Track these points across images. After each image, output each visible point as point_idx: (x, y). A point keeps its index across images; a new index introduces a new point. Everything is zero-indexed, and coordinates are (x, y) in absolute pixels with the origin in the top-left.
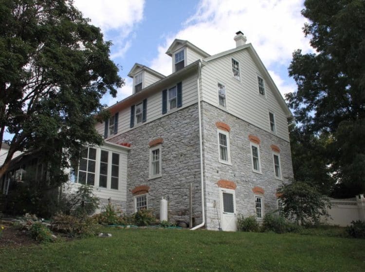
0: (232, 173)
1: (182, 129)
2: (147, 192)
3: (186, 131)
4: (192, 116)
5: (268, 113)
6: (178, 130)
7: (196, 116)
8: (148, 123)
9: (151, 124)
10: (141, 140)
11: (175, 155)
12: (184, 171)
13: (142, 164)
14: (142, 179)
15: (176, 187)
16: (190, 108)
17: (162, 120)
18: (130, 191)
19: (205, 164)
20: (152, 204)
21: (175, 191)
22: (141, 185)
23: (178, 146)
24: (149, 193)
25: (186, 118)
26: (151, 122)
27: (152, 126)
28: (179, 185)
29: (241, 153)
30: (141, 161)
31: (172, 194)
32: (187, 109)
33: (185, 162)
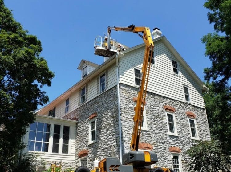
0: (148, 137)
1: (109, 105)
2: (87, 154)
3: (111, 106)
4: (114, 94)
5: (183, 88)
6: (106, 106)
7: (116, 95)
8: (89, 102)
9: (90, 103)
10: (84, 115)
11: (105, 125)
12: (110, 137)
13: (85, 133)
14: (84, 145)
15: (105, 150)
16: (113, 89)
17: (96, 99)
18: (77, 154)
19: (123, 131)
20: (90, 164)
21: (104, 153)
22: (84, 149)
23: (106, 118)
24: (89, 155)
25: (111, 97)
26: (90, 101)
27: (91, 104)
28: (107, 149)
29: (157, 120)
30: (84, 131)
31: (103, 156)
32: (111, 90)
33: (110, 129)
